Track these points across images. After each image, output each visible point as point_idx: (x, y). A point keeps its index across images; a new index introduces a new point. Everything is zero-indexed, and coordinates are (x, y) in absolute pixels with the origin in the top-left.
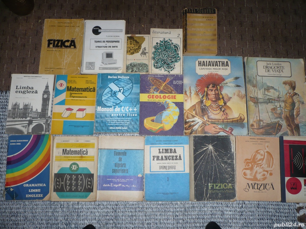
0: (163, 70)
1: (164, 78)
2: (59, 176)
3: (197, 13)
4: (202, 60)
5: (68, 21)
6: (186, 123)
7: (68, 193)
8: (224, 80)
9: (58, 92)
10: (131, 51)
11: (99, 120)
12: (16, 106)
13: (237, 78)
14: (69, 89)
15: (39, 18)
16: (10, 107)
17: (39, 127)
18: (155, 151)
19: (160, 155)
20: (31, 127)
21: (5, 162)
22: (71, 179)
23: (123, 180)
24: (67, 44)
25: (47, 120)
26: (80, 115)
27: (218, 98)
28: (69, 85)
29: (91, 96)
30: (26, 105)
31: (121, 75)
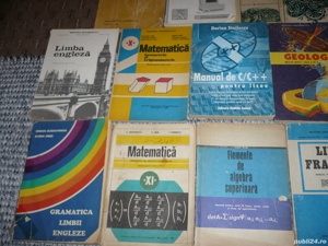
1: (310, 28)
2: (119, 196)
7: (136, 232)
9: (123, 54)
11: (197, 95)
12: (52, 76)
16: (42, 77)
17: (89, 108)
18: (309, 151)
20: (75, 108)
21: (22, 170)
22: (142, 203)
23: (248, 208)
25: (103, 98)
26: (161, 88)
28: (144, 43)
29: (182, 59)
30: (69, 75)
31: (233, 24)
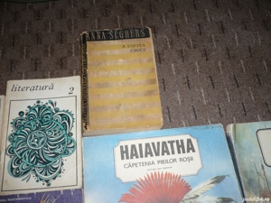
0: (33, 179)
3: (108, 38)
4: (129, 143)
8: (188, 188)
13: (218, 180)
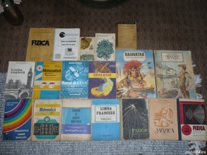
0: (103, 59)
1: (104, 63)
2: (37, 125)
3: (124, 23)
4: (127, 52)
5: (44, 29)
6: (118, 91)
7: (43, 136)
8: (141, 64)
9: (37, 73)
10: (83, 47)
11: (63, 90)
12: (11, 81)
13: (149, 63)
14: (44, 70)
15: (27, 28)
16: (7, 82)
17: (25, 94)
18: (98, 108)
19: (101, 111)
21: (3, 116)
22: (45, 127)
23: (78, 127)
24: (44, 43)
25: (30, 90)
27: (137, 75)
28: (45, 68)
29: (58, 75)
30: (17, 81)
31: (77, 61)
